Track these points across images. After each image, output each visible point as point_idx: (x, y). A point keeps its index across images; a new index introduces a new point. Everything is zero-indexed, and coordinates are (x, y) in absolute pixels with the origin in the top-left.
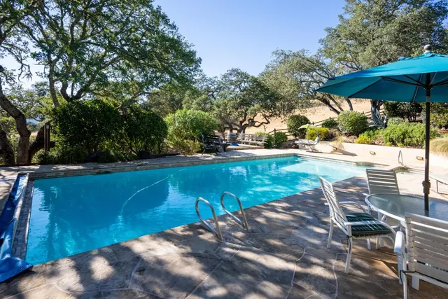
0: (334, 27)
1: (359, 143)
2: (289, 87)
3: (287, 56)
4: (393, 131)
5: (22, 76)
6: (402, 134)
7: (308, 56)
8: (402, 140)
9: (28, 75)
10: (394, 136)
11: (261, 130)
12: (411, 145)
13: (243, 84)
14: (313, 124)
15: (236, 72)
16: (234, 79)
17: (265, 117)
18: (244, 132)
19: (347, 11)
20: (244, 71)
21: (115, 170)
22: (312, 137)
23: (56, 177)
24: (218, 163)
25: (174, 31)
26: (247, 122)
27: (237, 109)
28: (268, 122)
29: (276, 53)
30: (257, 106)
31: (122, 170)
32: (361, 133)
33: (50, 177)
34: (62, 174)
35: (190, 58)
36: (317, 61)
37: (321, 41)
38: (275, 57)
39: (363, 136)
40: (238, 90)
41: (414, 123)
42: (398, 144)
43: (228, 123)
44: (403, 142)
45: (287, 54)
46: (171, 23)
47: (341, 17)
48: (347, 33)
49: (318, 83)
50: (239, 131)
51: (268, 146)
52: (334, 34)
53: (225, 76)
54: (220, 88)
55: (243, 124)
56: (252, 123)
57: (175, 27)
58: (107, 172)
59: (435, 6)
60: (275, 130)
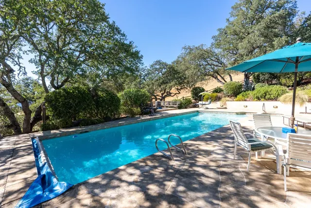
0: (223, 28)
1: (237, 101)
2: (193, 69)
3: (191, 50)
4: (259, 92)
5: (20, 75)
6: (265, 93)
7: (205, 48)
8: (265, 97)
9: (24, 73)
10: (259, 95)
11: (175, 98)
12: (270, 99)
13: (164, 70)
14: (207, 91)
15: (158, 62)
16: (157, 67)
17: (178, 89)
18: (164, 100)
19: (232, 15)
20: (164, 62)
21: (92, 130)
22: (207, 99)
23: (54, 137)
24: (153, 120)
25: (124, 38)
26: (165, 94)
27: (160, 86)
28: (180, 93)
29: (185, 48)
30: (173, 83)
31: (95, 130)
32: (238, 94)
33: (51, 138)
34: (59, 135)
35: (136, 56)
36: (211, 51)
37: (214, 37)
38: (183, 51)
39: (240, 96)
40: (160, 74)
41: (272, 86)
42: (262, 100)
43: (154, 96)
44: (265, 98)
45: (192, 48)
46: (122, 33)
47: (228, 20)
48: (232, 31)
49: (211, 65)
50: (161, 100)
51: (180, 107)
52: (223, 32)
53: (152, 66)
54: (149, 74)
55: (163, 96)
56: (169, 94)
57: (125, 35)
58: (86, 132)
59: (289, 9)
60: (183, 98)
